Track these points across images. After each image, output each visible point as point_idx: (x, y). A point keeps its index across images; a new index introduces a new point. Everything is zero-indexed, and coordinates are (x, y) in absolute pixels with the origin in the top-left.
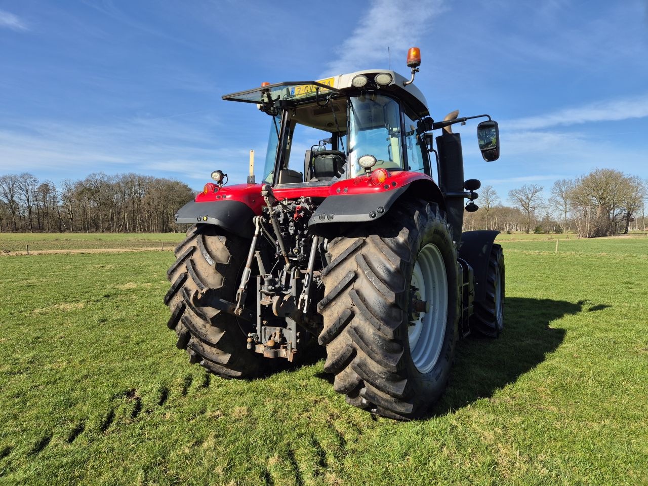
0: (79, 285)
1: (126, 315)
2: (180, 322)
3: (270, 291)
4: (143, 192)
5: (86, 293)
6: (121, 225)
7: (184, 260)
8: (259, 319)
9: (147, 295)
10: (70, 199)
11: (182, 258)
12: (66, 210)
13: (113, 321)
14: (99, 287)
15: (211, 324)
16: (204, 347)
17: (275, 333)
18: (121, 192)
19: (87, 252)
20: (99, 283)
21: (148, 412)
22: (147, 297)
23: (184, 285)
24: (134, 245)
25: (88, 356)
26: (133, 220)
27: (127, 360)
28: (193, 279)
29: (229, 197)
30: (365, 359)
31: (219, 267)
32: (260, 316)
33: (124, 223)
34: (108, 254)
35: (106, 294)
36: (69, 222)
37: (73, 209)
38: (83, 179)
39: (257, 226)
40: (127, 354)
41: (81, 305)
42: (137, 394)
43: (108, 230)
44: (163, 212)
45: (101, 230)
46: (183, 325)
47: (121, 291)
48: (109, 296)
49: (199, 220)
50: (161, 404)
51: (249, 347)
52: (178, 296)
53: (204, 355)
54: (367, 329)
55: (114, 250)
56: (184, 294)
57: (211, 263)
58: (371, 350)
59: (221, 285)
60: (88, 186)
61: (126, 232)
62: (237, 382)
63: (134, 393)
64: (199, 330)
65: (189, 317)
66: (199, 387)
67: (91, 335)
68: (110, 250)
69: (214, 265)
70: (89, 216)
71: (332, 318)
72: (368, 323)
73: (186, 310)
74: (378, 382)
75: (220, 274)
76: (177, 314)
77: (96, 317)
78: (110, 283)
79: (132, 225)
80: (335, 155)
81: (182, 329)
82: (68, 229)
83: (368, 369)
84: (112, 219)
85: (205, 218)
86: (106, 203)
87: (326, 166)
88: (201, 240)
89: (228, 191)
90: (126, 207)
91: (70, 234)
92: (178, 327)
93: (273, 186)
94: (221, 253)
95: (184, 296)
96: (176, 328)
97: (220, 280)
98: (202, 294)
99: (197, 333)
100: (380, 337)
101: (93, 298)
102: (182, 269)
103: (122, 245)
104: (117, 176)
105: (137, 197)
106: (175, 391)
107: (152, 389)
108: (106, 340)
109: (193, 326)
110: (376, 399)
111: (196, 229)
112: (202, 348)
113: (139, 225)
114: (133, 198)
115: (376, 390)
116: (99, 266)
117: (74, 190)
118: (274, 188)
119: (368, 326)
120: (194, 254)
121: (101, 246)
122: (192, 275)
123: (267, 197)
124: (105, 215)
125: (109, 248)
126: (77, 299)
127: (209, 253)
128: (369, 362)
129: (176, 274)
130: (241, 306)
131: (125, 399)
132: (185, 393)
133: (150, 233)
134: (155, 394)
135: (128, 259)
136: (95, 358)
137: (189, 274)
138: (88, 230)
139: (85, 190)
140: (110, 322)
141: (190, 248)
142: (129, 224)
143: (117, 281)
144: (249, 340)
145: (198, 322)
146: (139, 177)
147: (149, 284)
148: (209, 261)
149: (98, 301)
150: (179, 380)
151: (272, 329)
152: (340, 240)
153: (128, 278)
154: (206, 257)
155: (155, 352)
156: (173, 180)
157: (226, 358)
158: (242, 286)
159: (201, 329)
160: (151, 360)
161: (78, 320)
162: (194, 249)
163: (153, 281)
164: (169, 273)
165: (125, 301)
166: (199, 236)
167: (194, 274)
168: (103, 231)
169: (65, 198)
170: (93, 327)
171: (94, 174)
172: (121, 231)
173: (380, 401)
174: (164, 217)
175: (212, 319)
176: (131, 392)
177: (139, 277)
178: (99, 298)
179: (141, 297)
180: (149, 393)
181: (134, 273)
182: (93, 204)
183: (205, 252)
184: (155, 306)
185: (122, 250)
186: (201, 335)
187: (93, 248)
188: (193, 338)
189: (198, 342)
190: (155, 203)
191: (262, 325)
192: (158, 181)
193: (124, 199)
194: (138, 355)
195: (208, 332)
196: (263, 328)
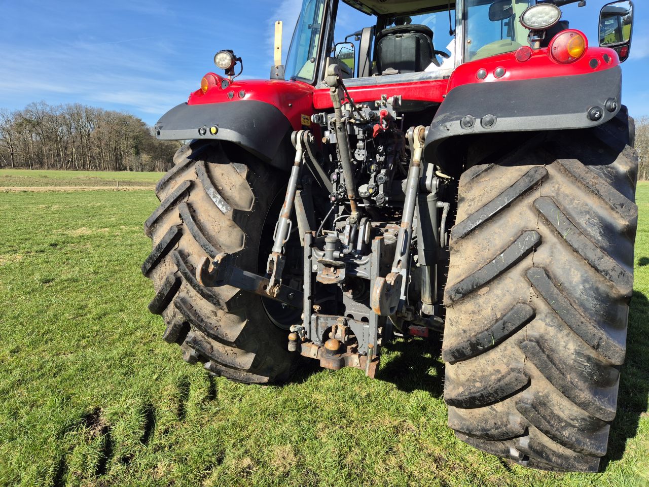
0: (18, 230)
1: (79, 272)
2: (171, 306)
3: (336, 259)
4: (92, 126)
5: (26, 240)
6: (69, 162)
7: (174, 203)
8: (307, 303)
9: (105, 244)
10: (8, 132)
11: (172, 201)
12: (6, 144)
13: (62, 281)
14: (43, 232)
15: (227, 310)
16: (212, 344)
17: (336, 327)
18: (67, 125)
19: (30, 190)
20: (43, 228)
21: (125, 460)
22: (106, 246)
23: (176, 246)
24: (85, 184)
25: (25, 341)
26: (83, 156)
27: (84, 347)
28: (195, 237)
29: (248, 96)
30: (547, 396)
31: (239, 217)
32: (309, 298)
33: (72, 159)
34: (55, 193)
35: (52, 242)
36: (9, 157)
37: (12, 143)
38: (21, 109)
39: (299, 147)
40: (84, 337)
41: (19, 257)
42: (104, 419)
43: (54, 166)
44: (116, 148)
45: (46, 167)
46: (176, 310)
47: (72, 238)
48: (56, 245)
49: (202, 132)
50: (145, 440)
51: (291, 347)
52: (167, 264)
53: (214, 357)
54: (563, 343)
55: (63, 189)
56: (178, 262)
57: (224, 210)
58: (572, 383)
59: (242, 245)
60: (28, 116)
61: (75, 169)
62: (261, 390)
63: (98, 416)
64: (206, 320)
65: (188, 299)
66: (203, 401)
67: (31, 304)
68: (58, 188)
69: (231, 214)
70: (31, 150)
71: (476, 317)
72: (565, 332)
73: (182, 287)
74: (566, 433)
75: (239, 229)
76: (166, 293)
77: (37, 276)
78: (57, 228)
79: (81, 162)
80: (419, 34)
81: (174, 316)
82: (9, 165)
83: (549, 412)
84: (58, 155)
85: (214, 130)
86: (50, 137)
87: (403, 51)
88: (204, 169)
89: (247, 87)
90: (74, 142)
91: (11, 170)
92: (168, 311)
93: (315, 83)
94: (240, 193)
95: (178, 265)
96: (164, 313)
97: (239, 237)
98: (215, 264)
99: (203, 325)
100: (589, 359)
101: (35, 248)
102: (173, 219)
103: (71, 183)
104: (61, 106)
105: (85, 131)
106: (166, 412)
107: (128, 408)
108: (51, 312)
109: (195, 313)
110: (544, 455)
111: (190, 152)
112: (209, 346)
113: (90, 161)
114: (81, 132)
115: (550, 441)
116: (44, 206)
117: (13, 121)
118: (316, 87)
119: (566, 339)
120: (193, 194)
121: (46, 184)
122: (191, 230)
123: (336, 88)
124: (50, 150)
125: (55, 186)
126: (14, 248)
127: (219, 192)
128: (555, 402)
129: (161, 226)
130: (276, 282)
131: (84, 430)
132: (181, 413)
133: (102, 170)
134: (136, 419)
135: (79, 198)
136: (34, 344)
137: (185, 227)
138: (32, 166)
139: (25, 122)
140: (57, 284)
141: (185, 183)
142: (78, 161)
143: (67, 225)
144: (292, 337)
145: (204, 306)
146: (86, 109)
147: (106, 229)
148: (220, 206)
149: (42, 251)
150: (170, 389)
151: (329, 319)
152: (486, 170)
153: (80, 222)
154: (214, 200)
155: (125, 334)
156: (124, 113)
157: (247, 360)
158: (277, 249)
159: (208, 317)
160: (121, 350)
161: (13, 280)
162: (192, 186)
163: (110, 226)
164: (149, 225)
165: (78, 252)
166: (200, 164)
167: (196, 228)
168: (48, 168)
169: (3, 129)
170: (33, 290)
171: (33, 103)
172: (69, 168)
173: (551, 456)
174: (116, 154)
175: (228, 304)
176: (95, 414)
177: (94, 221)
178: (41, 247)
179: (98, 246)
180: (124, 416)
181: (87, 215)
182: (35, 138)
183: (212, 190)
184: (118, 260)
185: (71, 189)
186: (210, 328)
187: (38, 185)
188: (194, 331)
189: (203, 337)
190: (107, 138)
191: (312, 311)
192: (108, 114)
193: (71, 133)
194: (100, 338)
195: (220, 323)
196: (314, 316)
